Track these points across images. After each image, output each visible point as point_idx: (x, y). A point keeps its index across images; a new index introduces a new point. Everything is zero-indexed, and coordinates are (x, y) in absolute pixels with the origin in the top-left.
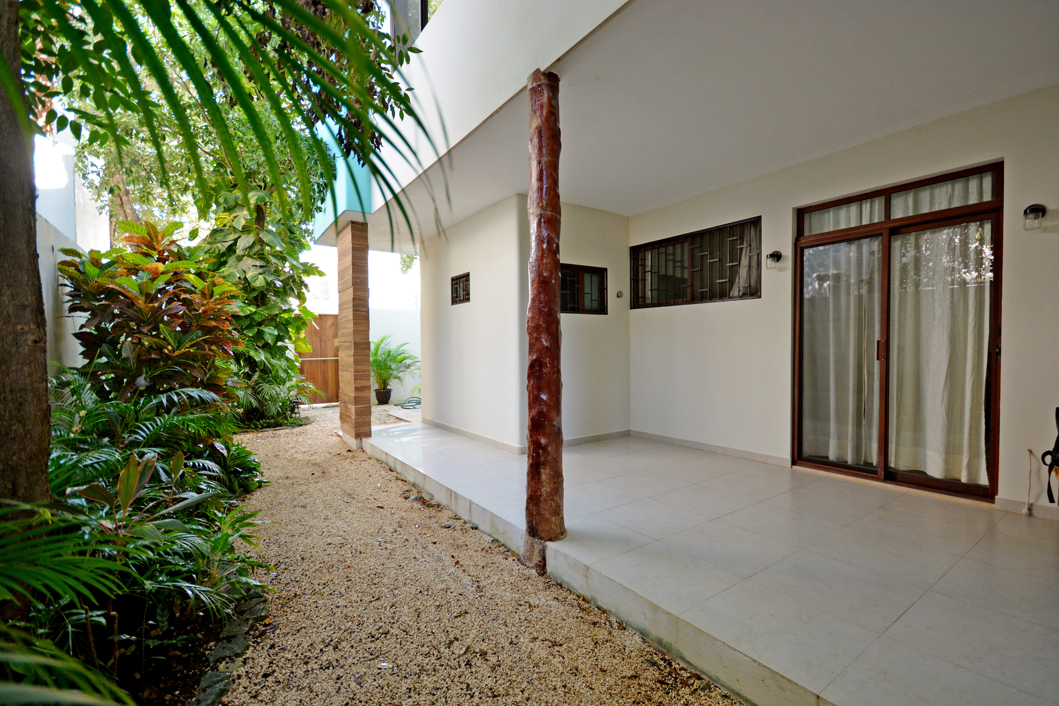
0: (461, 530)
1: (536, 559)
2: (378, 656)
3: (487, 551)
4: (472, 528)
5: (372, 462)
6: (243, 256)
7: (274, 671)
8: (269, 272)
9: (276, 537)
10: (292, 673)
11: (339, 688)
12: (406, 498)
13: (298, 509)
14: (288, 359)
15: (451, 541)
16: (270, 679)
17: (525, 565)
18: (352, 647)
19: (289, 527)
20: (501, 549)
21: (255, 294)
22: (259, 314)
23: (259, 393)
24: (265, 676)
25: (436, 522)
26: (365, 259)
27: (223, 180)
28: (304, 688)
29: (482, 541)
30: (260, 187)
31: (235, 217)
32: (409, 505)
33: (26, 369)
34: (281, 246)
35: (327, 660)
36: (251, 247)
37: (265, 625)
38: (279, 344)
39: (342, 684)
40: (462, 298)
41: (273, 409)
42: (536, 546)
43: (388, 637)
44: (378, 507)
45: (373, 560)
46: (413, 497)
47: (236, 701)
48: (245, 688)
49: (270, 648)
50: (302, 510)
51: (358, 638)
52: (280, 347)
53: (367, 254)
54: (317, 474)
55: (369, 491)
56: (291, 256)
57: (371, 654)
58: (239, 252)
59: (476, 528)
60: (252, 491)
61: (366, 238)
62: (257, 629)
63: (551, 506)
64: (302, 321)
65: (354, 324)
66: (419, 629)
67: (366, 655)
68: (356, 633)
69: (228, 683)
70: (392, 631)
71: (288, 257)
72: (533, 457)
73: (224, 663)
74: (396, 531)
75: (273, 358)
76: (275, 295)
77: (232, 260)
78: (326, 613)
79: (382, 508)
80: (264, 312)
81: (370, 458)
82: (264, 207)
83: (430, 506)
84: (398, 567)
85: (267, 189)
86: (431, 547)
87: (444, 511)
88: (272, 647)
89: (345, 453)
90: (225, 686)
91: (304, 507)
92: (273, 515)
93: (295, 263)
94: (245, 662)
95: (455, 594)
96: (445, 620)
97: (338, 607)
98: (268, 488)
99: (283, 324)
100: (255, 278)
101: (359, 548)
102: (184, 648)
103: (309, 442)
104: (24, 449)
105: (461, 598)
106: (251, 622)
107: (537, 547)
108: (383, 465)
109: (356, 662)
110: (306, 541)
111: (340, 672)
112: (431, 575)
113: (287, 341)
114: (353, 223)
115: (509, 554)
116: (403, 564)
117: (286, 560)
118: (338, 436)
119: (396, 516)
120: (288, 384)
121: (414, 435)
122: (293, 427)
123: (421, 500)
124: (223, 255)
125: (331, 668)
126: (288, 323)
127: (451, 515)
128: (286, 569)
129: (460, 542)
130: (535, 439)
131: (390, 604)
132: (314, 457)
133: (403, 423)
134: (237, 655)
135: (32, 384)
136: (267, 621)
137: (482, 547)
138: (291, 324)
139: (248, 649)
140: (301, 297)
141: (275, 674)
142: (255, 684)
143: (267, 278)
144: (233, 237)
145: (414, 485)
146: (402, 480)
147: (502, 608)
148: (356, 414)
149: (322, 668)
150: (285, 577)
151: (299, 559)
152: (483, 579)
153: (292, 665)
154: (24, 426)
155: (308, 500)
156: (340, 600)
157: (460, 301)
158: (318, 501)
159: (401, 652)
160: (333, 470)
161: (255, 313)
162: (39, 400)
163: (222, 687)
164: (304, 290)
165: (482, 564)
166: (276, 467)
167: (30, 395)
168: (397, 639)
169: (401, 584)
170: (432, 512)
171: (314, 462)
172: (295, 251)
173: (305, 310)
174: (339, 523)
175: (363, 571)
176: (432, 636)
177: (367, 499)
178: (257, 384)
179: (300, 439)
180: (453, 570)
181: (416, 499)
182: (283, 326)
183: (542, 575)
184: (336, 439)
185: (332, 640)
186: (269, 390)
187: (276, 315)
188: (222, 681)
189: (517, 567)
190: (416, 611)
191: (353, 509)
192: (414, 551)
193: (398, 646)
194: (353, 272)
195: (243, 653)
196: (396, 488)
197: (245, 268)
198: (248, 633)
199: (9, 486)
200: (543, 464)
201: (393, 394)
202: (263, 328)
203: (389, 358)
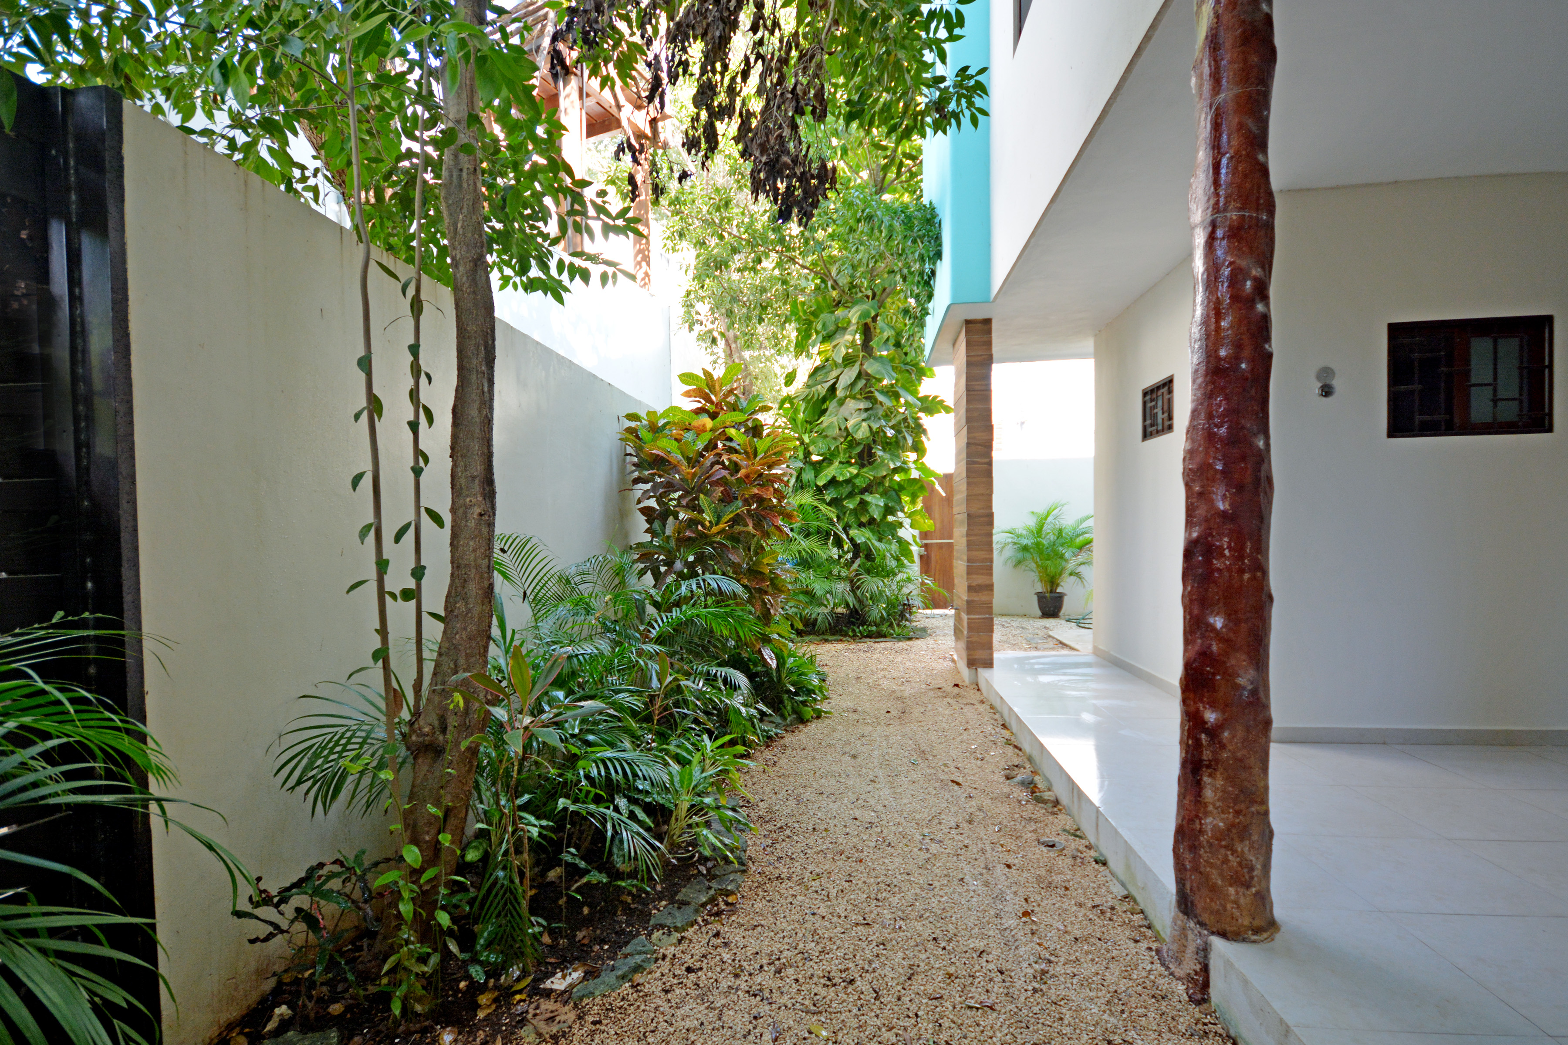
0: (1074, 858)
1: (1190, 965)
2: (821, 1012)
3: (1103, 912)
4: (1097, 862)
5: (981, 708)
6: (846, 398)
7: (701, 969)
8: (876, 416)
9: (801, 790)
10: (716, 980)
11: (749, 1032)
12: (1008, 778)
13: (847, 758)
14: (900, 541)
15: (1043, 872)
16: (692, 976)
17: (1168, 968)
18: (797, 980)
19: (823, 780)
20: (1135, 917)
21: (859, 449)
22: (863, 476)
23: (858, 588)
24: (689, 970)
25: (1033, 831)
26: (987, 377)
27: (824, 299)
28: (715, 1009)
29: (1103, 891)
30: (868, 297)
31: (835, 347)
32: (1006, 790)
33: (471, 543)
34: (892, 378)
35: (760, 984)
36: (853, 385)
37: (727, 904)
38: (890, 518)
39: (754, 1028)
40: (1160, 428)
41: (877, 611)
42: (1191, 936)
43: (849, 990)
44: (953, 781)
45: (898, 860)
46: (1019, 778)
47: (647, 986)
48: (663, 975)
49: (714, 936)
50: (852, 762)
51: (811, 971)
52: (891, 524)
53: (990, 370)
54: (894, 713)
55: (954, 753)
56: (907, 390)
57: (814, 1005)
58: (840, 393)
59: (1105, 864)
60: (808, 721)
61: (989, 344)
62: (717, 905)
63: (1226, 861)
64: (919, 485)
65: (969, 484)
66: (899, 999)
67: (807, 1002)
68: (811, 963)
69: (648, 960)
70: (858, 983)
71: (902, 392)
72: (1188, 745)
73: (661, 932)
74: (958, 827)
75: (880, 540)
76: (884, 450)
77: (832, 405)
78: (797, 917)
79: (958, 784)
80: (869, 474)
81: (982, 702)
82: (871, 325)
83: (1039, 800)
84: (926, 886)
85: (877, 298)
86: (1000, 870)
87: (1060, 816)
88: (717, 935)
89: (949, 688)
90: (643, 961)
91: (854, 757)
92: (813, 758)
93: (910, 398)
94: (680, 941)
95: (991, 966)
96: (948, 1004)
97: (814, 914)
98: (827, 721)
99: (894, 490)
100: (858, 426)
101: (891, 838)
102: (636, 898)
103: (908, 664)
104: (465, 629)
105: (998, 978)
106: (712, 892)
107: (1194, 942)
108: (997, 716)
109: (790, 1005)
110: (831, 805)
111: (764, 1009)
112: (973, 918)
113: (900, 514)
114: (968, 322)
115: (1149, 933)
116: (936, 884)
117: (796, 825)
118: (953, 661)
119: (973, 803)
120: (899, 577)
121: (1065, 674)
122: (899, 640)
123: (1031, 786)
124: (824, 400)
125: (758, 998)
126: (901, 488)
127: (1070, 825)
128: (789, 837)
129: (1057, 879)
130: (1192, 709)
131: (880, 940)
132: (902, 688)
133: (1065, 652)
134: (677, 929)
135: (475, 560)
136: (730, 900)
137: (1097, 901)
138: (904, 489)
139: (692, 926)
140: (918, 448)
141: (700, 973)
142: (675, 976)
143: (872, 425)
144: (834, 374)
145: (1030, 759)
146: (1016, 747)
147: (1066, 1030)
148: (970, 628)
149: (748, 992)
150: (783, 848)
151: (810, 828)
152: (1062, 959)
153: (722, 970)
154: (467, 604)
155: (864, 749)
156: (822, 905)
157: (1158, 432)
158: (876, 752)
159: (854, 1023)
160: (917, 712)
161: (857, 475)
162: (481, 577)
163: (639, 961)
164: (923, 438)
165: (1078, 933)
166: (851, 693)
167: (473, 571)
168: (860, 999)
169: (914, 915)
170: (1039, 812)
171: (899, 694)
172: (912, 382)
173: (923, 468)
174: (887, 791)
175: (874, 874)
176: (913, 1021)
177: (945, 765)
178: (857, 575)
179: (899, 659)
180: (1012, 922)
181: (1022, 783)
182: (894, 494)
183: (1198, 1003)
184: (948, 664)
185: (779, 959)
186: (872, 584)
187: (885, 477)
188: (645, 953)
189: (1146, 962)
190: (911, 967)
191: (914, 776)
192: (967, 868)
193: (855, 1011)
194: (968, 401)
195: (684, 930)
196: (999, 756)
197: (846, 415)
198: (704, 905)
199: (452, 666)
200: (1208, 767)
201: (1066, 601)
202: (868, 498)
203: (1061, 541)
